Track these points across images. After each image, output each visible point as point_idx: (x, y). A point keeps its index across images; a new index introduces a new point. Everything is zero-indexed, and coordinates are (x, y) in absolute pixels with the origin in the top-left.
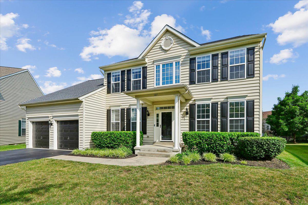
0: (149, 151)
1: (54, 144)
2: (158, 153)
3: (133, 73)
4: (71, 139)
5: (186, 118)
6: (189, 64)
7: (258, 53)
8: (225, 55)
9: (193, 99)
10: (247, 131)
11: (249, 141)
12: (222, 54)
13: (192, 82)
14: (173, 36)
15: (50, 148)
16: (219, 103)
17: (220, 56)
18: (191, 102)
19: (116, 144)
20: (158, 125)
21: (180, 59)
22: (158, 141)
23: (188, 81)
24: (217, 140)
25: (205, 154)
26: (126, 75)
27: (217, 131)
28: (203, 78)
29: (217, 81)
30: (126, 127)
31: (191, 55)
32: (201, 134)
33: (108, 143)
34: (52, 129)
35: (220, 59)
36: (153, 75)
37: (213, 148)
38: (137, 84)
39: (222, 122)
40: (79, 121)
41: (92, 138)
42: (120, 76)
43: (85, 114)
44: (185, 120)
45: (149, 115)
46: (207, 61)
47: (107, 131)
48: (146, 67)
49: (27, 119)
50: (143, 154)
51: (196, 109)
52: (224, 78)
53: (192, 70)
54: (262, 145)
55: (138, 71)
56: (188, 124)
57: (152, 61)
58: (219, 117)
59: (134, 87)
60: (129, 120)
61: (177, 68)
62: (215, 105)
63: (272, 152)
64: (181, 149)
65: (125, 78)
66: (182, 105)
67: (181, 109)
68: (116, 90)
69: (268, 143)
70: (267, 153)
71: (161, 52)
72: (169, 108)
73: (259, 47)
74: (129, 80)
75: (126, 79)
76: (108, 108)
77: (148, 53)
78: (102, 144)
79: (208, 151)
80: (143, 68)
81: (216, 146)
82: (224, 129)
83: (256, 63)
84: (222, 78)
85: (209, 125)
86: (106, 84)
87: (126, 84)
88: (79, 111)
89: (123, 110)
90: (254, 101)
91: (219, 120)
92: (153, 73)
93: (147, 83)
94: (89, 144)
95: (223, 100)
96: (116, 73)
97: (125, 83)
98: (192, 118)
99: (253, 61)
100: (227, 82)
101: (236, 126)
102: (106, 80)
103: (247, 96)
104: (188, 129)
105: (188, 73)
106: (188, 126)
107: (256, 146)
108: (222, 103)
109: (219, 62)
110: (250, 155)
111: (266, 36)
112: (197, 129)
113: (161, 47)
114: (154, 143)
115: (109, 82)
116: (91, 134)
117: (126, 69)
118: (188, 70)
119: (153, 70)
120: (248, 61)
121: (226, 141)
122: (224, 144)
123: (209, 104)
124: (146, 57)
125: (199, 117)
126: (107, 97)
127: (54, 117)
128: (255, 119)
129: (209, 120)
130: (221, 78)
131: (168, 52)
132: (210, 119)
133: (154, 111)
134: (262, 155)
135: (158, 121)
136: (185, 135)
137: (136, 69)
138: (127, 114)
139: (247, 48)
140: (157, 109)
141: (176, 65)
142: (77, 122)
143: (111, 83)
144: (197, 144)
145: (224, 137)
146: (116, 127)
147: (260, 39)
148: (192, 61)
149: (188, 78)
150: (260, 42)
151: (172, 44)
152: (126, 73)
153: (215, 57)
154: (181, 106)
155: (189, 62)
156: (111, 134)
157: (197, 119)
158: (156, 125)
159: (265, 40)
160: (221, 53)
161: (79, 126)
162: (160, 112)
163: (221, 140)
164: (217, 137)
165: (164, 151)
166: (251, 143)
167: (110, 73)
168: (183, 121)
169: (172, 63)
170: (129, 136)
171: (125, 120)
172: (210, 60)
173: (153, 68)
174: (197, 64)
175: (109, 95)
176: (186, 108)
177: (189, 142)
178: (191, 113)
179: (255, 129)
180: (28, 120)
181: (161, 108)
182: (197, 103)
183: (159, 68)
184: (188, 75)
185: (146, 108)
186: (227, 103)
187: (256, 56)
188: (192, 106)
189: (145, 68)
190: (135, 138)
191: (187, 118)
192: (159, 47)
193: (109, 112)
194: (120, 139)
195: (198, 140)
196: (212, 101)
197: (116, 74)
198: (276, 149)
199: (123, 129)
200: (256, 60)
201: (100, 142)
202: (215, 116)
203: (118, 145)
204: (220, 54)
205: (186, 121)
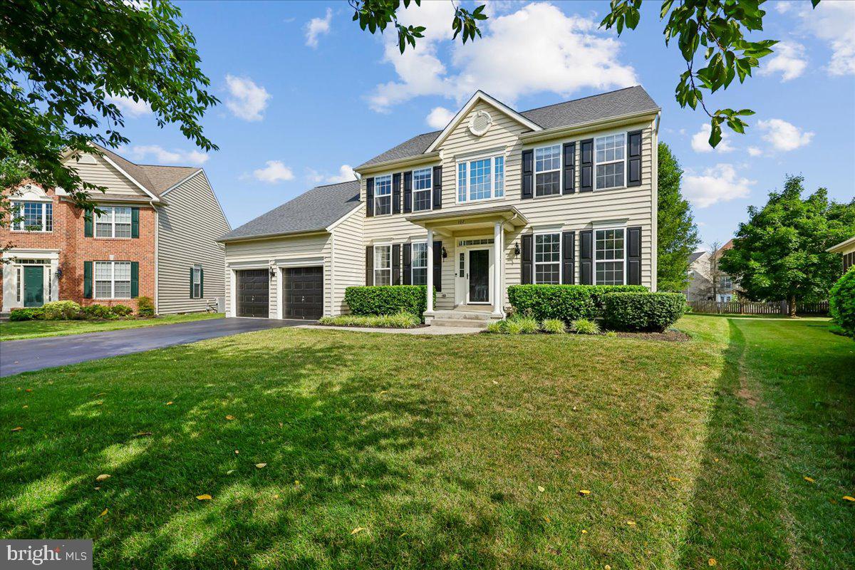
0: (449, 318)
1: (277, 310)
2: (464, 320)
3: (416, 177)
4: (307, 300)
5: (515, 261)
6: (520, 162)
7: (649, 141)
8: (587, 145)
9: (528, 226)
10: (629, 283)
11: (619, 299)
12: (583, 143)
13: (526, 194)
14: (490, 110)
15: (271, 316)
16: (577, 233)
17: (578, 147)
18: (524, 231)
19: (390, 308)
20: (462, 274)
21: (505, 151)
22: (462, 303)
23: (519, 192)
24: (567, 298)
25: (546, 322)
26: (402, 181)
27: (574, 284)
28: (547, 187)
29: (574, 192)
30: (402, 279)
31: (524, 144)
32: (540, 289)
33: (376, 307)
34: (273, 283)
35: (578, 152)
36: (453, 182)
37: (561, 313)
38: (423, 198)
39: (581, 266)
40: (325, 269)
41: (347, 297)
42: (391, 185)
43: (334, 255)
44: (513, 264)
45: (445, 256)
46: (554, 155)
47: (367, 285)
48: (441, 167)
49: (227, 265)
50: (439, 323)
51: (535, 244)
52: (586, 187)
53: (526, 172)
54: (640, 304)
55: (425, 173)
56: (519, 271)
57: (452, 155)
58: (577, 259)
59: (417, 204)
60: (407, 265)
61: (499, 170)
62: (568, 236)
63: (660, 316)
64: (505, 315)
65: (400, 188)
66: (510, 237)
67: (506, 244)
68: (384, 211)
69: (650, 302)
70: (651, 318)
71: (467, 138)
72: (484, 242)
73: (650, 130)
74: (408, 191)
75: (402, 190)
76: (368, 244)
77: (444, 141)
78: (365, 308)
79: (553, 316)
80: (435, 169)
81: (567, 309)
82: (585, 279)
83: (643, 159)
84: (583, 187)
85: (559, 274)
86: (365, 200)
87: (402, 199)
88: (324, 251)
89: (396, 247)
90: (641, 228)
91: (577, 264)
92: (453, 178)
93: (443, 197)
94: (339, 309)
95: (583, 227)
96: (384, 177)
97: (400, 197)
98: (526, 260)
99: (639, 156)
100: (591, 194)
101: (609, 274)
102: (365, 192)
103: (628, 219)
104: (519, 281)
105: (519, 177)
106: (519, 276)
107: (631, 306)
108: (582, 233)
109: (577, 158)
110: (624, 322)
111: (659, 112)
112: (537, 280)
113: (468, 131)
114: (455, 307)
115: (370, 196)
116: (344, 291)
117: (402, 171)
118: (519, 172)
119: (453, 173)
120: (630, 155)
121: (584, 301)
122: (580, 306)
123: (559, 235)
124: (440, 148)
125: (539, 259)
126: (366, 224)
127: (277, 261)
128: (643, 262)
129: (559, 264)
130: (580, 187)
131: (481, 140)
132: (560, 262)
133: (456, 248)
134: (643, 322)
135: (462, 265)
136: (512, 291)
137: (421, 171)
138: (404, 253)
139: (628, 133)
140: (460, 245)
141: (496, 163)
142: (319, 270)
143: (375, 197)
144: (533, 306)
145: (580, 294)
146: (383, 279)
147: (652, 117)
148: (527, 156)
149: (519, 187)
150: (652, 120)
151: (490, 125)
152: (402, 177)
153: (568, 148)
154: (506, 239)
155: (521, 158)
156: (381, 290)
157: (535, 263)
158: (459, 274)
159: (659, 119)
160: (581, 141)
161: (325, 278)
162: (467, 251)
163: (575, 299)
164: (569, 294)
165: (477, 318)
166: (622, 302)
167: (372, 179)
168: (510, 266)
169: (490, 159)
170: (413, 294)
171: (401, 266)
172: (559, 154)
173: (453, 168)
174: (535, 161)
175: (370, 219)
176: (514, 242)
177: (520, 304)
178: (524, 251)
179: (643, 279)
180: (228, 267)
181: (470, 243)
182: (536, 233)
183: (465, 169)
184: (519, 182)
185: (440, 243)
186: (591, 232)
187: (644, 147)
188: (526, 239)
189: (438, 170)
190: (424, 298)
191: (518, 260)
192: (464, 130)
193: (369, 250)
194: (398, 300)
195: (536, 299)
196: (564, 228)
197: (383, 180)
198: (664, 311)
199: (397, 282)
200: (644, 153)
201: (361, 305)
202: (568, 257)
203: (394, 309)
204: (579, 142)
205: (514, 266)
